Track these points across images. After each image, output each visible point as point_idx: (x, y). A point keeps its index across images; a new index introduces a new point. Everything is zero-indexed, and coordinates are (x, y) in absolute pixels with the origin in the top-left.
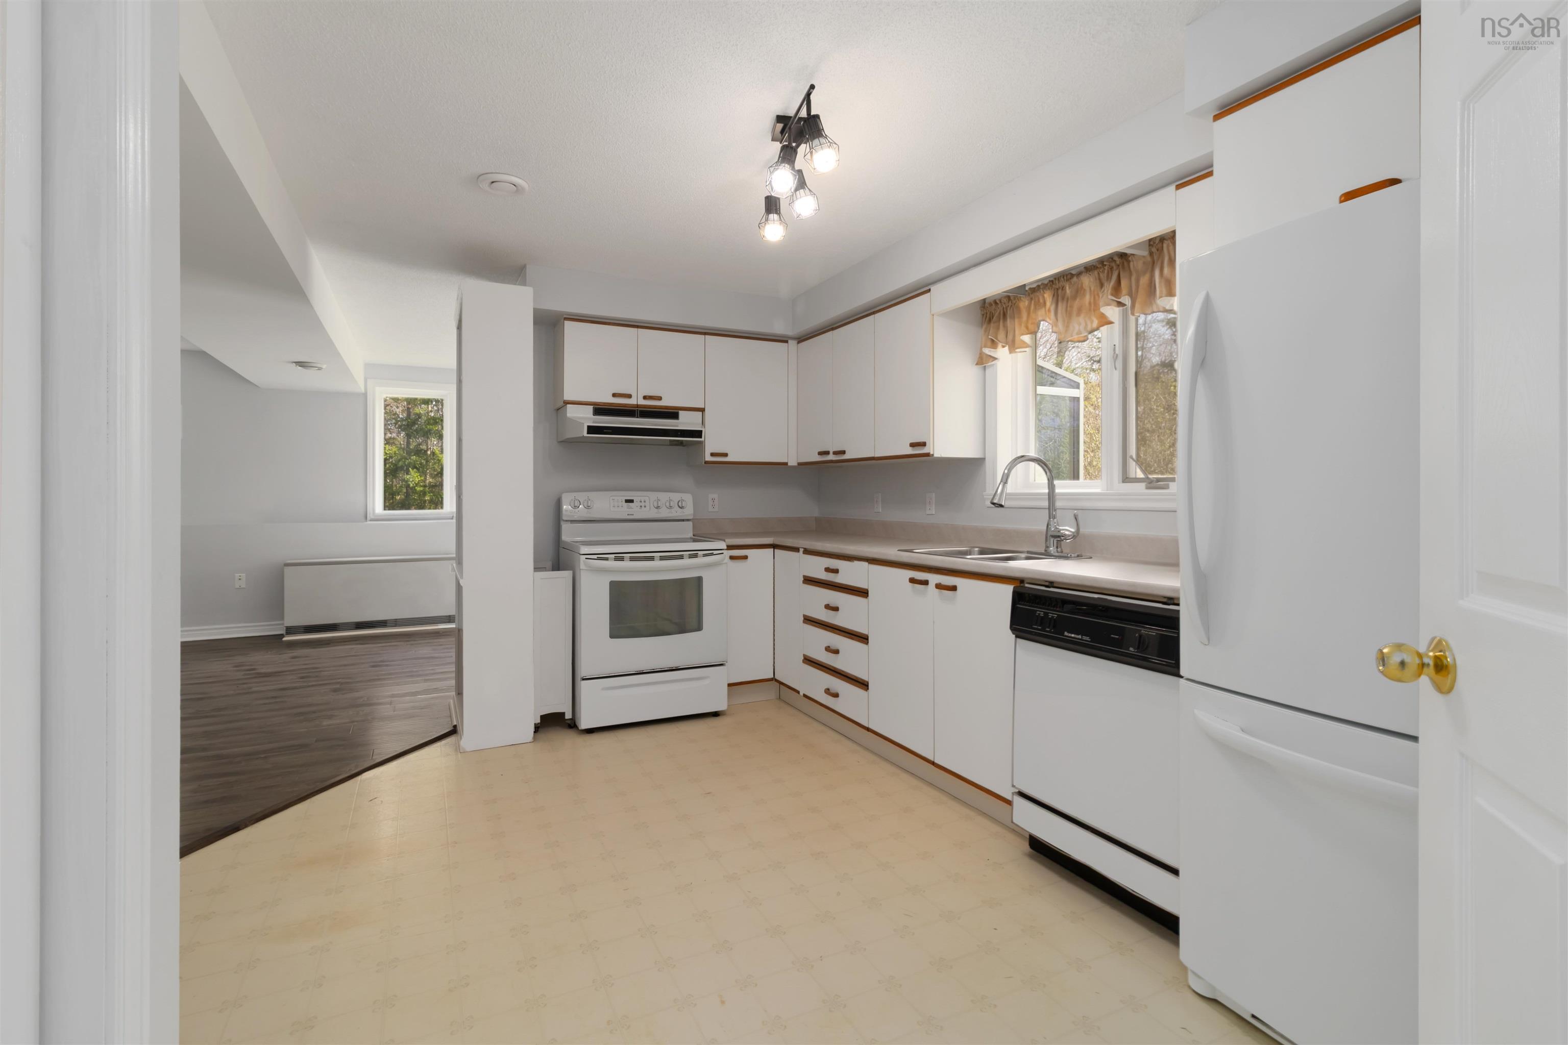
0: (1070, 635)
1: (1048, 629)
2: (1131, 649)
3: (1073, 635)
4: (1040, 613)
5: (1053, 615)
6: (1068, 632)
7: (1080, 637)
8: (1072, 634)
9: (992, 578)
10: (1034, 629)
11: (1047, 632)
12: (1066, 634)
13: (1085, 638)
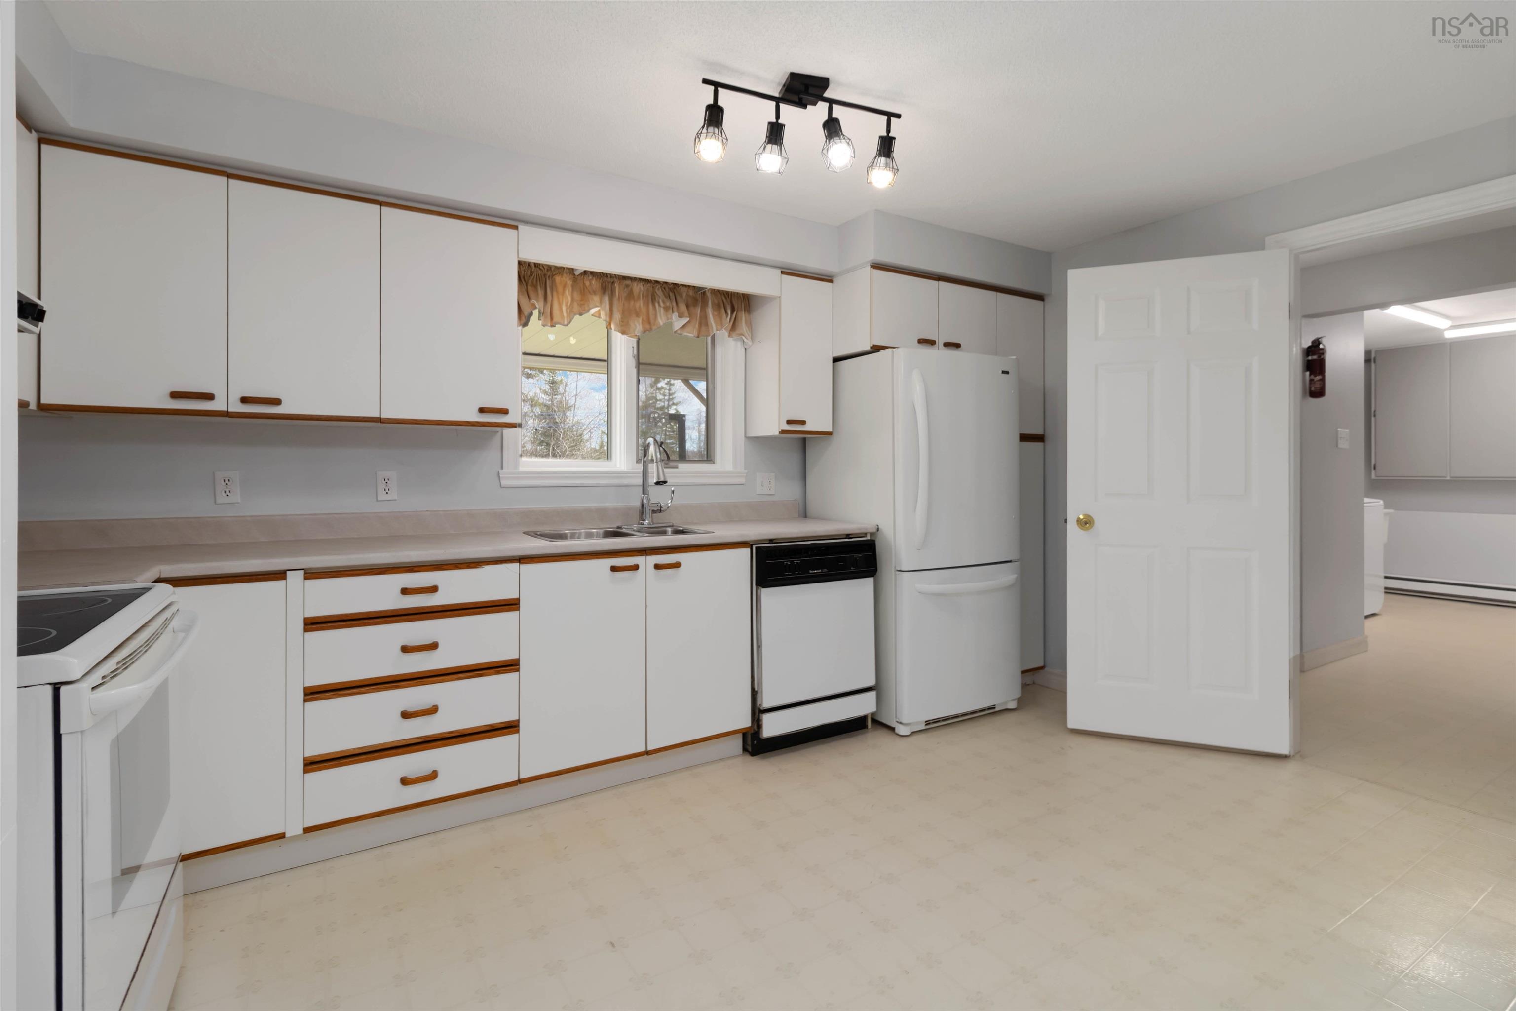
0: (813, 572)
1: (797, 573)
2: (852, 568)
3: (816, 571)
4: (788, 562)
5: (797, 561)
6: (812, 570)
7: (820, 571)
8: (814, 570)
9: (722, 546)
10: (787, 575)
11: (797, 574)
12: (811, 572)
13: (824, 570)
